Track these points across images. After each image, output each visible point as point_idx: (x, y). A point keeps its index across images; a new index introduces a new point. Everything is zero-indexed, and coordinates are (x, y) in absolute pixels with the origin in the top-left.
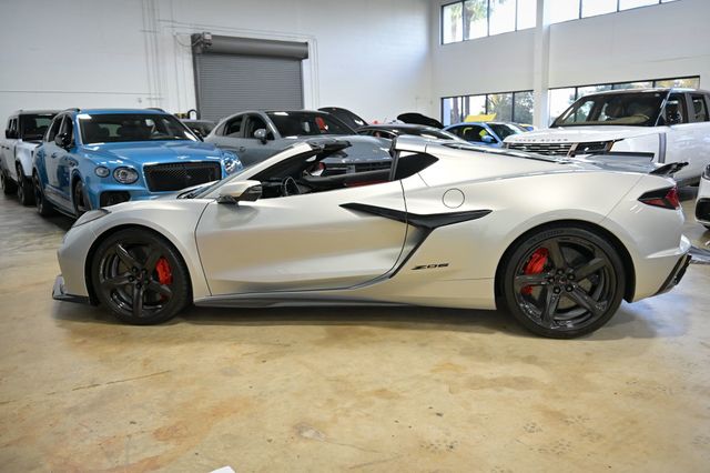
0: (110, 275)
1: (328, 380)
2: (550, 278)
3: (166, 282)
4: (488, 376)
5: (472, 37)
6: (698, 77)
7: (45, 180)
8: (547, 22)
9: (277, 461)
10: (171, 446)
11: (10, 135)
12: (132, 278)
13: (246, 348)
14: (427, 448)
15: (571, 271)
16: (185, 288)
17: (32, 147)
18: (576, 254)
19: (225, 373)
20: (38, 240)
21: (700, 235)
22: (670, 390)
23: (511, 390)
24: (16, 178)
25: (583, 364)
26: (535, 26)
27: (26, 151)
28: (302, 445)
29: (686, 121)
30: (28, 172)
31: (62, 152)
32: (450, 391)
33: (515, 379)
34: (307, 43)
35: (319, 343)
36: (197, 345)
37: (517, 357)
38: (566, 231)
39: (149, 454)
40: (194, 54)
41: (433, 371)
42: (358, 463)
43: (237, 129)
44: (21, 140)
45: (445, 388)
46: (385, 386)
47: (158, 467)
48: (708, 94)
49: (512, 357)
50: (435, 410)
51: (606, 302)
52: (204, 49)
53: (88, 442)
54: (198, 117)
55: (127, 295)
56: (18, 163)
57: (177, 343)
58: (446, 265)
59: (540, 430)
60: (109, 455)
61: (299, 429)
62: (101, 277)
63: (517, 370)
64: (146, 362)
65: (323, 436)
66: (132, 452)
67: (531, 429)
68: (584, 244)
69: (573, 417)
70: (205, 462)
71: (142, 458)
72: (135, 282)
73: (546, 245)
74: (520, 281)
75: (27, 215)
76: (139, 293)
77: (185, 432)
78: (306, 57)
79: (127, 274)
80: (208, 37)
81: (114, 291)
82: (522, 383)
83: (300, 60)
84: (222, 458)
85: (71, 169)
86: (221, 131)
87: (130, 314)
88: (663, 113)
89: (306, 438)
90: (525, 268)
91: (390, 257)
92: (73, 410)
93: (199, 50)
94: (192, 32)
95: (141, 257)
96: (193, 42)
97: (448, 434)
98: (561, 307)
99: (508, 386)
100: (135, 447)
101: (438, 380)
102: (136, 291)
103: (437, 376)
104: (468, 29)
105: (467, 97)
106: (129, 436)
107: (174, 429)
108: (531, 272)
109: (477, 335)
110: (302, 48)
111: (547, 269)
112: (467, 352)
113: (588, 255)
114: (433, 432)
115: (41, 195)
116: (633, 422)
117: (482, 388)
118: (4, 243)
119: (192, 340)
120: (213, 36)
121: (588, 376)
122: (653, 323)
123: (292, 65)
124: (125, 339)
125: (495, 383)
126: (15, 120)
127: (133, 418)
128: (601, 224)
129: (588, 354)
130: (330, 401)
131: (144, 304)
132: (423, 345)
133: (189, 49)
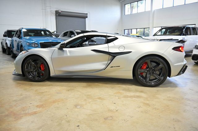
0: (28, 69)
1: (85, 95)
2: (148, 70)
3: (43, 71)
4: (129, 95)
5: (133, 13)
6: (195, 24)
7: (13, 47)
8: (153, 9)
9: (69, 113)
10: (41, 109)
11: (4, 36)
12: (34, 69)
13: (64, 88)
14: (110, 111)
15: (154, 68)
16: (48, 72)
17: (10, 39)
18: (155, 64)
19: (57, 93)
20: (10, 63)
21: (193, 65)
22: (179, 99)
23: (135, 98)
24: (6, 48)
25: (156, 93)
26: (150, 10)
27: (9, 40)
28: (76, 109)
29: (190, 35)
30: (9, 46)
31: (18, 39)
32: (119, 98)
33: (137, 96)
34: (87, 14)
35: (84, 87)
36: (51, 87)
37: (138, 91)
38: (152, 57)
39: (35, 111)
40: (56, 16)
41: (115, 94)
42: (91, 114)
43: (66, 35)
44: (7, 37)
45: (117, 98)
46: (100, 97)
47: (36, 114)
48: (197, 28)
49: (136, 91)
50: (114, 102)
51: (163, 77)
52: (59, 14)
53: (18, 108)
54: (57, 33)
55: (32, 74)
56: (6, 43)
57: (45, 86)
58: (119, 66)
59: (142, 107)
60: (23, 111)
61: (76, 106)
62: (26, 69)
63: (138, 94)
64: (36, 90)
65: (82, 107)
66: (30, 110)
67: (140, 107)
68: (157, 61)
69: (151, 105)
70: (49, 113)
71: (32, 111)
72: (35, 70)
73: (147, 61)
74: (139, 71)
75: (8, 57)
76: (36, 73)
77: (45, 106)
78: (87, 17)
79: (33, 68)
80: (60, 11)
81: (29, 73)
82: (138, 97)
83: (85, 18)
84: (54, 112)
85: (20, 43)
86: (62, 35)
87: (33, 79)
88: (184, 32)
89: (78, 108)
90: (141, 68)
91: (104, 64)
92: (15, 101)
93: (57, 15)
94: (55, 10)
95: (36, 64)
96: (56, 13)
97: (116, 108)
98: (151, 79)
99: (135, 97)
100: (31, 109)
101: (115, 96)
102: (35, 73)
103: (115, 95)
104: (132, 11)
105: (131, 29)
106: (30, 107)
107: (42, 105)
108: (143, 69)
109: (128, 86)
110: (86, 15)
111: (147, 68)
112: (124, 90)
113: (158, 64)
114: (112, 107)
115: (12, 52)
116: (168, 106)
117: (128, 98)
118: (1, 63)
119: (49, 86)
120: (61, 11)
121: (157, 96)
122: (177, 84)
123: (83, 19)
124: (31, 85)
125: (131, 97)
126: (6, 32)
127: (31, 103)
128: (162, 55)
129: (157, 91)
130: (85, 100)
131: (37, 77)
132: (112, 88)
133: (55, 14)
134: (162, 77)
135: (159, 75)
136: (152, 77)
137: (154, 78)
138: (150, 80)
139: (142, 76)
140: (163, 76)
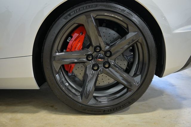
51: (139, 77)
134: (135, 75)
135: (128, 71)
136: (104, 80)
137: (112, 81)
138: (98, 89)
139: (73, 78)
140: (141, 73)
